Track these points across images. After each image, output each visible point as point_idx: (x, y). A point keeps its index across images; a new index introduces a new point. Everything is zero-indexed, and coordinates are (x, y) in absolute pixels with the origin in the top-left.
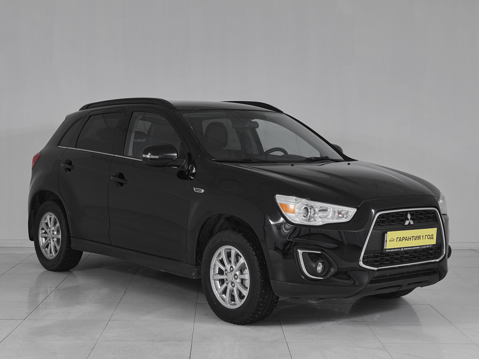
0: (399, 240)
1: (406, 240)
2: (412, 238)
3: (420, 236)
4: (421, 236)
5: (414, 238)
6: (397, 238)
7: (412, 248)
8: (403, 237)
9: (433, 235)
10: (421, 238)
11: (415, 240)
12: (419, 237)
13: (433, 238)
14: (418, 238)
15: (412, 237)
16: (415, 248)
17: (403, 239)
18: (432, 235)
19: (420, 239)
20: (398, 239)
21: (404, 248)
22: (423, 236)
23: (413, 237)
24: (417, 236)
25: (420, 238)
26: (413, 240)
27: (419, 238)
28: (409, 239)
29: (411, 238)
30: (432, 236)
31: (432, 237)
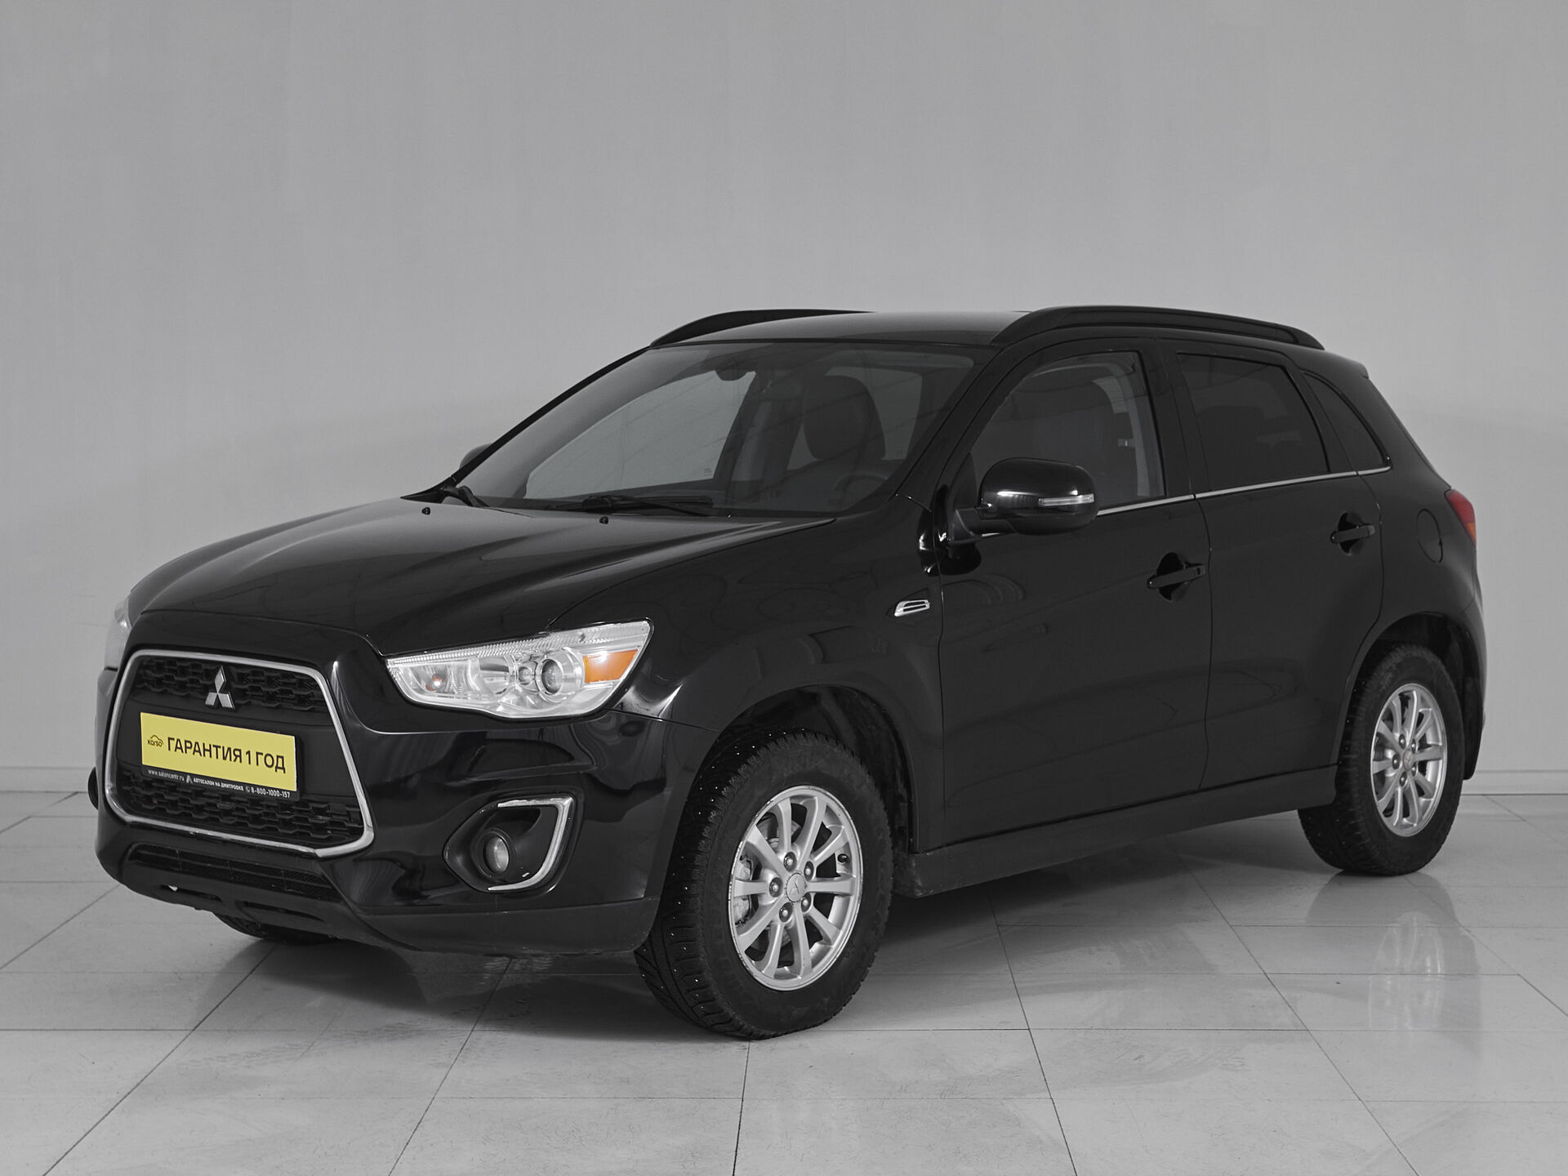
0: (177, 747)
1: (195, 751)
2: (214, 749)
3: (240, 751)
4: (243, 753)
5: (220, 750)
6: (169, 739)
7: (218, 784)
8: (186, 742)
9: (282, 758)
10: (245, 757)
11: (225, 758)
12: (237, 753)
13: (283, 768)
14: (233, 757)
15: (214, 746)
16: (227, 786)
17: (186, 747)
18: (278, 757)
19: (241, 761)
20: (173, 744)
21: (193, 776)
22: (248, 753)
23: (217, 747)
24: (229, 749)
25: (240, 756)
26: (217, 757)
27: (236, 756)
28: (205, 750)
29: (210, 751)
30: (280, 760)
31: (280, 765)
